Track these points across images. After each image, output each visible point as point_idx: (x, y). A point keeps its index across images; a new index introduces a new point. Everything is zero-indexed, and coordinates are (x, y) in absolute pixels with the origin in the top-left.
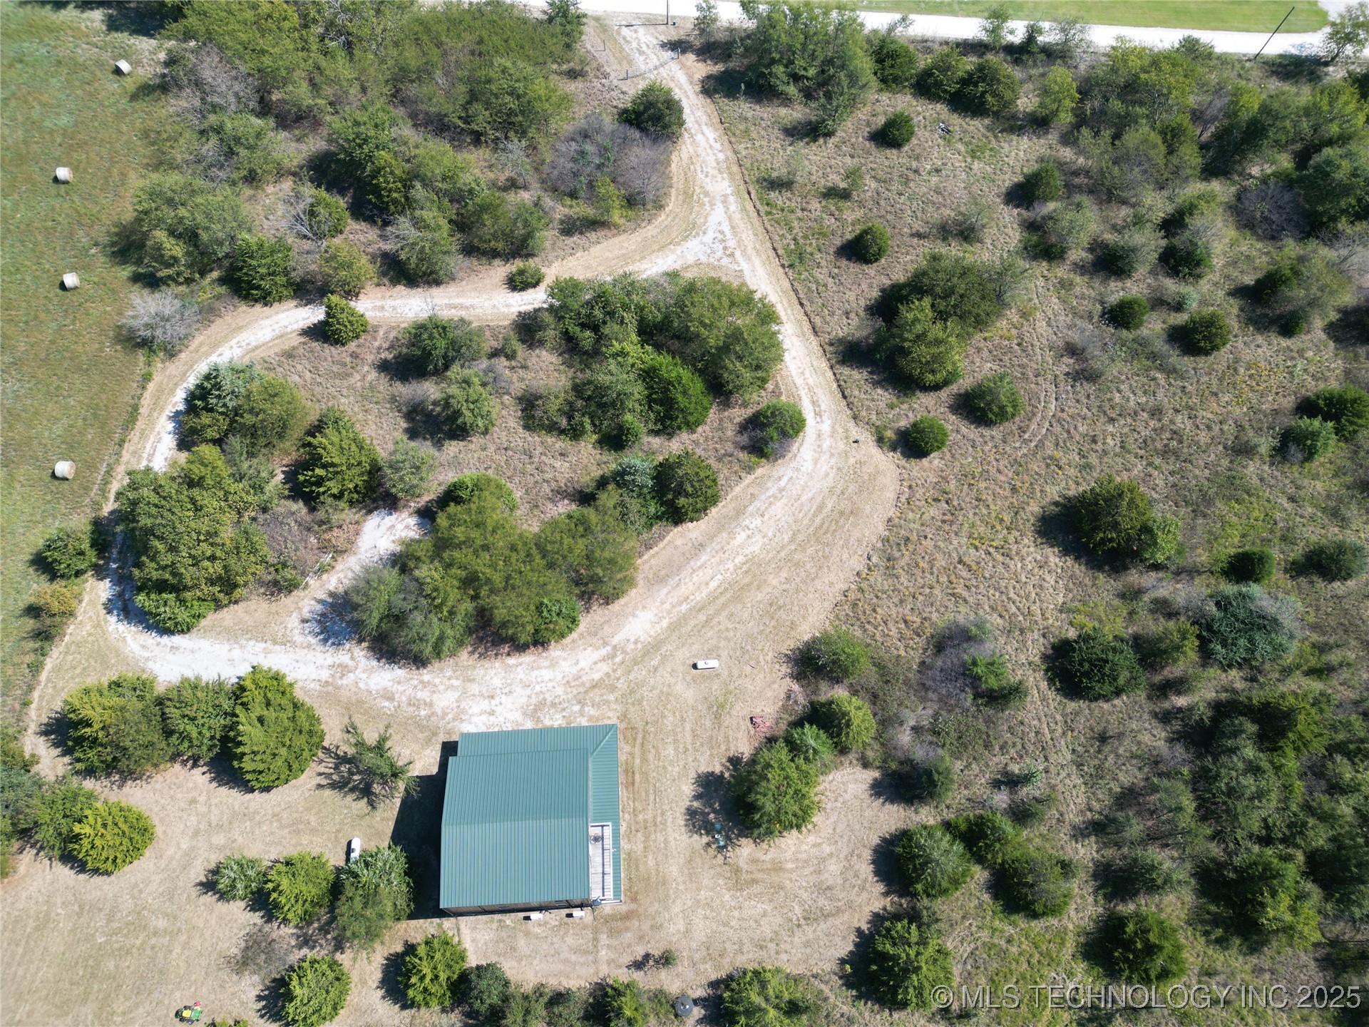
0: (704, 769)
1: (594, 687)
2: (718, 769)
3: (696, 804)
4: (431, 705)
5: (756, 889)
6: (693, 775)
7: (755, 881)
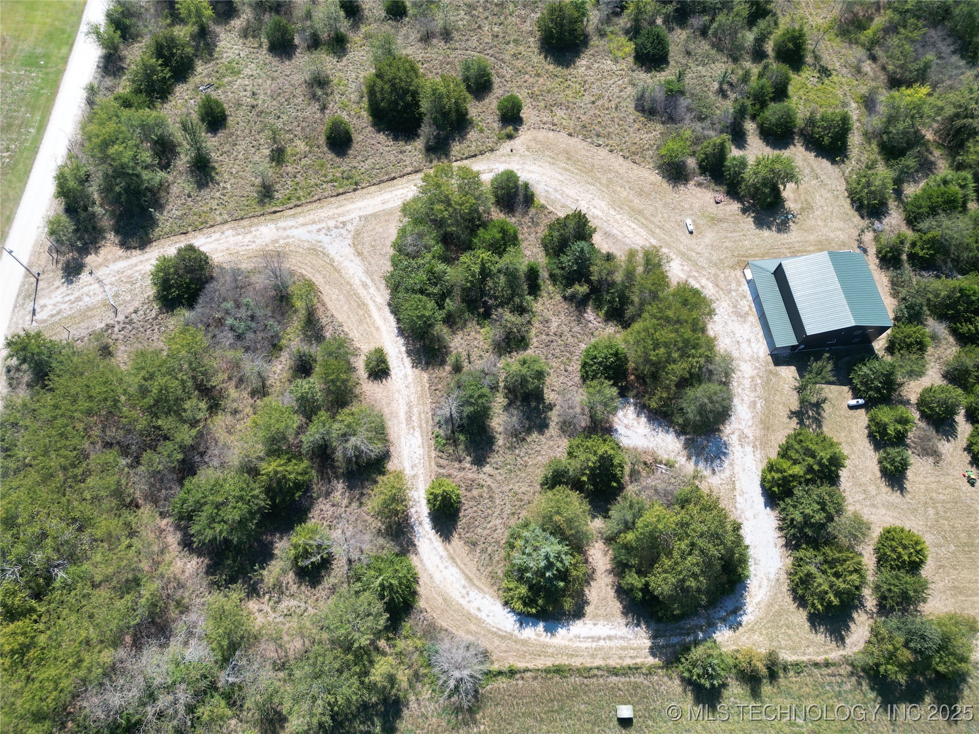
0: (753, 226)
1: (717, 286)
2: (750, 220)
3: (774, 229)
4: (752, 378)
5: (809, 199)
6: (757, 231)
7: (806, 200)
